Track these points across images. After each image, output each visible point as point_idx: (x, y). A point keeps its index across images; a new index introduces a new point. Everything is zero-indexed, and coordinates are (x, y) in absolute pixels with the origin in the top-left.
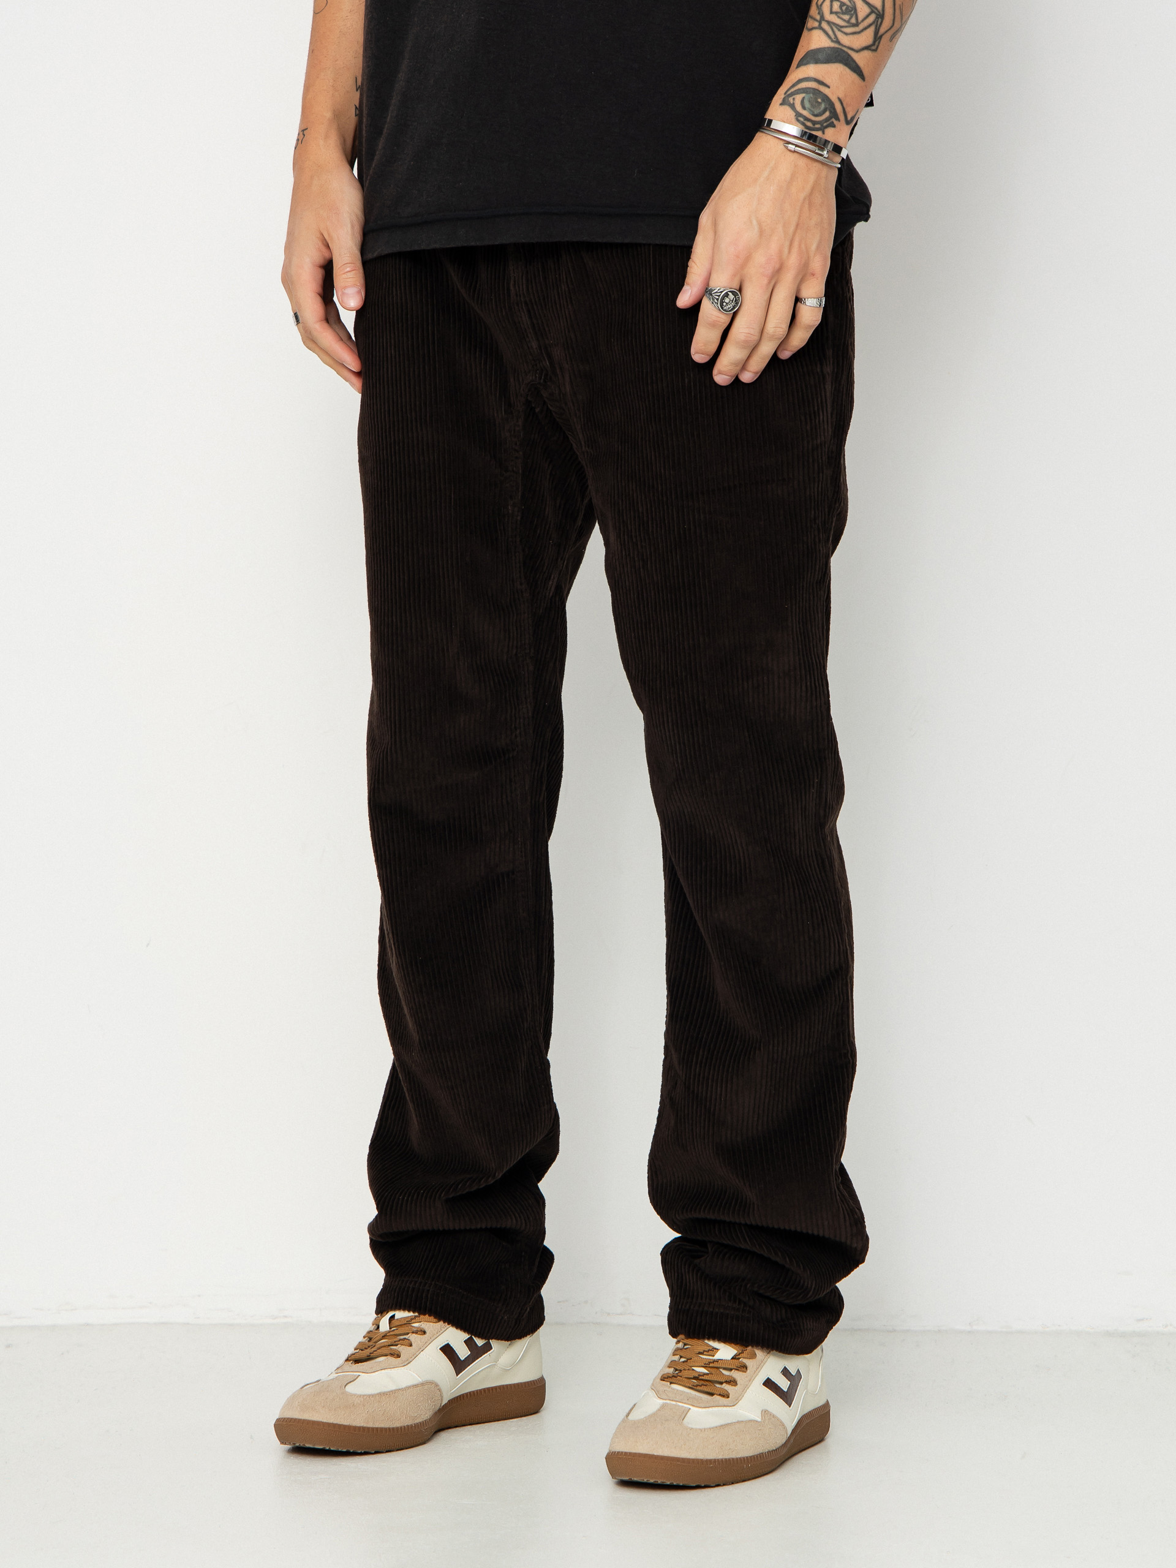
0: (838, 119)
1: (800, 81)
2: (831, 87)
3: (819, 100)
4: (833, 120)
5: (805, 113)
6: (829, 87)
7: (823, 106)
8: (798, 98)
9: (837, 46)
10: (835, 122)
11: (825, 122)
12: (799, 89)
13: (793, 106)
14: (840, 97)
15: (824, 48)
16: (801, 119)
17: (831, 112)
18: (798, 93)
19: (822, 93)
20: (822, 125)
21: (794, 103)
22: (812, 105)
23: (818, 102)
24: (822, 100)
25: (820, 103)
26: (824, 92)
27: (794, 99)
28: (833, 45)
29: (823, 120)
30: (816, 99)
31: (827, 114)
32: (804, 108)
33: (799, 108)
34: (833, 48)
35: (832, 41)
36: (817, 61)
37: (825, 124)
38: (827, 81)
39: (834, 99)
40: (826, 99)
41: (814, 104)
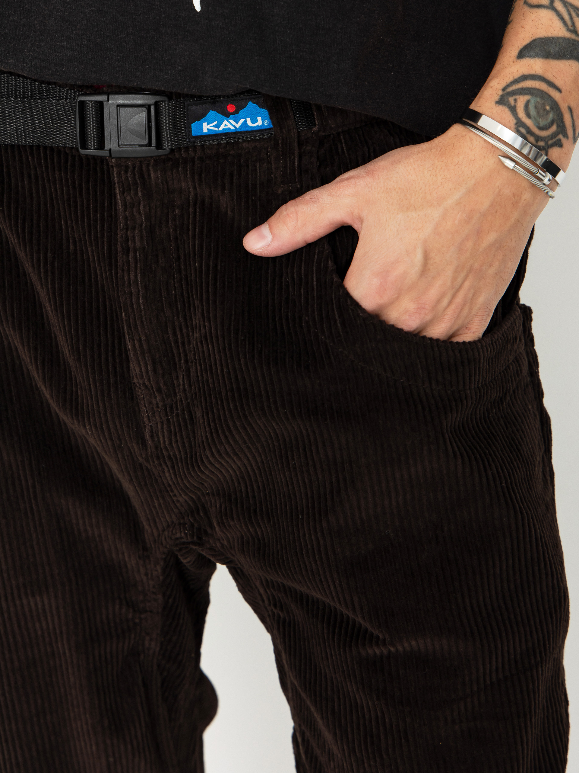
0: (566, 136)
1: (525, 78)
2: (563, 91)
3: (548, 108)
4: (561, 136)
5: (529, 122)
6: (560, 91)
7: (551, 116)
8: (522, 100)
9: (573, 36)
10: (564, 140)
11: (552, 139)
12: (523, 89)
13: (513, 110)
14: (571, 106)
15: (558, 38)
16: (523, 130)
17: (558, 126)
18: (521, 94)
19: (552, 98)
20: (546, 143)
21: (515, 106)
22: (538, 113)
23: (545, 110)
24: (550, 108)
25: (548, 112)
26: (554, 97)
27: (515, 100)
28: (568, 35)
29: (548, 136)
30: (544, 105)
31: (554, 128)
32: (528, 115)
33: (522, 114)
34: (569, 39)
35: (568, 30)
36: (548, 56)
37: (550, 142)
38: (558, 83)
39: (564, 108)
40: (555, 106)
41: (541, 111)
